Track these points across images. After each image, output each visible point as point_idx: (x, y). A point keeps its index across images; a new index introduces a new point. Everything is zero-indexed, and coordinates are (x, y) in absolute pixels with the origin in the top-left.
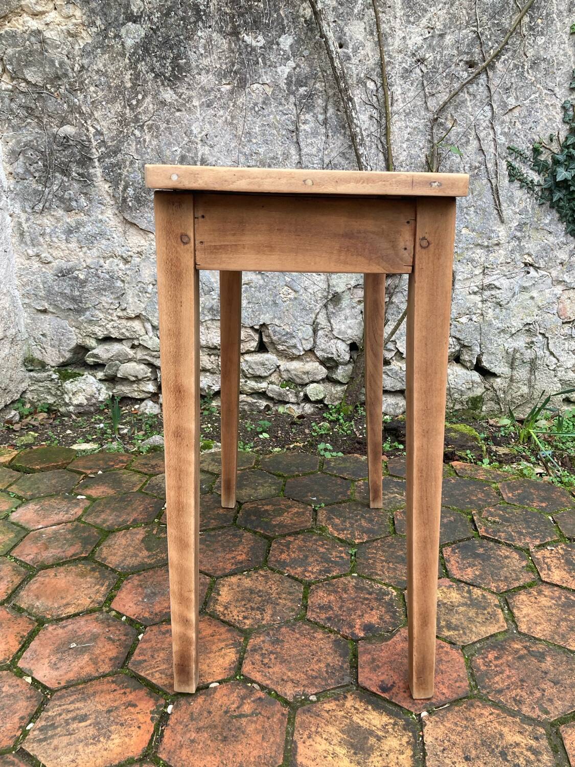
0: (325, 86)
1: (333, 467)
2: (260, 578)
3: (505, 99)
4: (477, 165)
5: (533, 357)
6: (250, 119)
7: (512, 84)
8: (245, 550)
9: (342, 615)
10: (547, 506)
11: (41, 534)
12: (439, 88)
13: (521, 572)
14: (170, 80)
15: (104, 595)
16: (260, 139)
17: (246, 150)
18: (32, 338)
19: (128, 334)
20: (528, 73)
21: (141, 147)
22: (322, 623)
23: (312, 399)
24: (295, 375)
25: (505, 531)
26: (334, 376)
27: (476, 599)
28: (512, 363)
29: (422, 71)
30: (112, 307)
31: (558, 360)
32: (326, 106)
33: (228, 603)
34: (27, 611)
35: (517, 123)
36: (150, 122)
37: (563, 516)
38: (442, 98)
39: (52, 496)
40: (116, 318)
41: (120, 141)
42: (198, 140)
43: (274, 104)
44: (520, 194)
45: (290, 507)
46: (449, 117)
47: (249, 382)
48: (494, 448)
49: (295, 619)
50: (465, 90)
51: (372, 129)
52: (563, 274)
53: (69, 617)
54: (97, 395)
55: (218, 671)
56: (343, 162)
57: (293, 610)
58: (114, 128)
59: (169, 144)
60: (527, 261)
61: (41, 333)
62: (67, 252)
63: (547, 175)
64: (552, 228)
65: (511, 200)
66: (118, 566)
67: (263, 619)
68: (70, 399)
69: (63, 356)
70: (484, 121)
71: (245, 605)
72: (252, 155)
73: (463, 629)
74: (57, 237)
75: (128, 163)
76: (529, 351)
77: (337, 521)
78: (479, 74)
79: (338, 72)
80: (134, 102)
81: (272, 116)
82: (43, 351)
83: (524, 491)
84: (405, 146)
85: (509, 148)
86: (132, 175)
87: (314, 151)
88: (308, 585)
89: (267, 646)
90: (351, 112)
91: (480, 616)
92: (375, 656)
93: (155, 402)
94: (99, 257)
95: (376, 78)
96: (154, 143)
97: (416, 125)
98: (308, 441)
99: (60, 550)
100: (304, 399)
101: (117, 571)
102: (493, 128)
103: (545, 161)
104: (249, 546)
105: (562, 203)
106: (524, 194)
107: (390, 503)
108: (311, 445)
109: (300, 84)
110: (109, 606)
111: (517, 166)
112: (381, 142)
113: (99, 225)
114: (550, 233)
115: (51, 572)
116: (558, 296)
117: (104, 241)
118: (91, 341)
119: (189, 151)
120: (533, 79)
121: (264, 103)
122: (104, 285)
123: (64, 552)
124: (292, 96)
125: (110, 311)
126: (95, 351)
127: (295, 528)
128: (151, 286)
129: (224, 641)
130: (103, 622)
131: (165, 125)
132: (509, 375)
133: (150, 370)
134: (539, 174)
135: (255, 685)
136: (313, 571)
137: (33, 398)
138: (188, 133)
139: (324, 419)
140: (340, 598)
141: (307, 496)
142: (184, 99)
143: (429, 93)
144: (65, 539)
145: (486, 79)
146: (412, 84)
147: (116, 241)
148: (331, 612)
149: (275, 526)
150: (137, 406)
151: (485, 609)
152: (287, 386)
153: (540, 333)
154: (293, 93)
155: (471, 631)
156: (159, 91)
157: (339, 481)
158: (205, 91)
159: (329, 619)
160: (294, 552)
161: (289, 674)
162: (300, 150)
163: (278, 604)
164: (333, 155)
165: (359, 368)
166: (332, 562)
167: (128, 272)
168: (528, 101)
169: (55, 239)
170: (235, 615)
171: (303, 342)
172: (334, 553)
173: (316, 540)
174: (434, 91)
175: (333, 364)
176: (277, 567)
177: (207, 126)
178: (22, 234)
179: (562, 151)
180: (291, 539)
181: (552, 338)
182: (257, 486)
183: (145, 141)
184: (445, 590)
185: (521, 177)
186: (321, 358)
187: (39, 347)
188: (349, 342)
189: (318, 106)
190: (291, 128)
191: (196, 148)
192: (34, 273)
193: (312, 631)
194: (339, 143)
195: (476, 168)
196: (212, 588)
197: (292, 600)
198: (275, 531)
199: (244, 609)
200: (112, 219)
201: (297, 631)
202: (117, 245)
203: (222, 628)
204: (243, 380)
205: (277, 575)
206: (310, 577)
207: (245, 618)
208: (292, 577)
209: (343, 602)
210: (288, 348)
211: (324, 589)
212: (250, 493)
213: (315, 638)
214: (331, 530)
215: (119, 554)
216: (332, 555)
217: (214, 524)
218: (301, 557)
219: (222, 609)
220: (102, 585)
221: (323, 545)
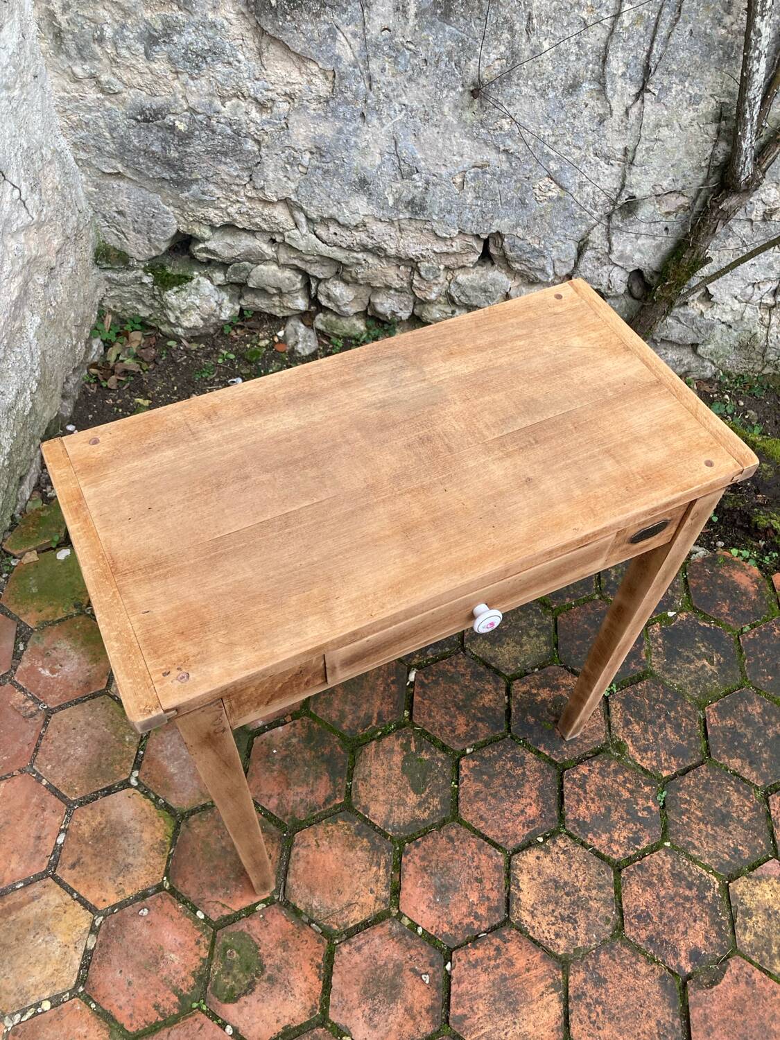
2: (562, 857)
8: (534, 795)
9: (664, 932)
11: (269, 746)
15: (387, 887)
18: (100, 216)
19: (265, 227)
22: (643, 946)
30: (238, 181)
33: (532, 906)
34: (306, 914)
40: (244, 199)
49: (612, 937)
53: (357, 929)
54: (218, 313)
57: (608, 920)
61: (114, 208)
62: (149, 76)
66: (386, 824)
67: (577, 939)
68: (177, 318)
69: (156, 248)
71: (553, 911)
74: (128, 48)
77: (637, 729)
82: (122, 236)
88: (618, 868)
89: (589, 988)
92: (708, 1011)
93: (308, 327)
94: (211, 94)
99: (305, 789)
101: (386, 836)
104: (537, 784)
107: (698, 681)
110: (397, 906)
113: (210, 33)
115: (310, 836)
117: (220, 67)
118: (203, 229)
122: (222, 145)
125: (233, 187)
126: (209, 245)
127: (588, 745)
128: (308, 156)
129: (542, 980)
130: (400, 940)
133: (300, 277)
136: (617, 843)
137: (115, 307)
140: (658, 896)
144: (304, 761)
147: (243, 68)
148: (651, 927)
150: (281, 333)
159: (650, 940)
160: (592, 799)
163: (589, 910)
166: (639, 819)
167: (266, 127)
169: (124, 52)
170: (542, 927)
172: (640, 801)
173: (616, 773)
176: (577, 832)
178: (58, 35)
180: (583, 769)
182: (521, 636)
187: (113, 230)
188: (630, 270)
192: (90, 109)
193: (634, 960)
196: (509, 874)
197: (605, 901)
198: (562, 753)
199: (553, 919)
200: (234, 21)
201: (618, 961)
202: (246, 75)
203: (535, 954)
204: (449, 310)
205: (580, 849)
206: (618, 853)
207: (557, 935)
208: (598, 854)
209: (662, 905)
210: (530, 269)
211: (637, 878)
212: (516, 654)
213: (638, 973)
214: (631, 749)
215: (382, 798)
216: (637, 804)
217: (484, 731)
218: (603, 810)
219: (528, 918)
220: (378, 864)
221: (625, 782)
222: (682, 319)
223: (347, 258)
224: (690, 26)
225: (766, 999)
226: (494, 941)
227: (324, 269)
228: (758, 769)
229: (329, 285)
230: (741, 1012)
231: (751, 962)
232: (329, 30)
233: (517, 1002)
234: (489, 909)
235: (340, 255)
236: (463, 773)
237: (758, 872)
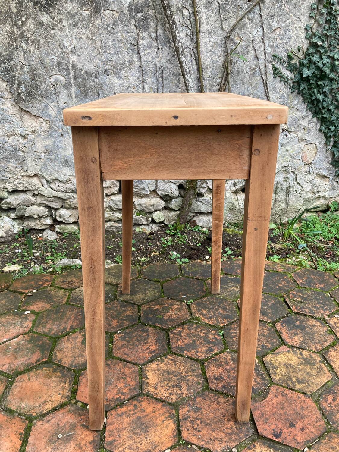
0: (155, 12)
1: (188, 272)
2: (170, 362)
3: (271, 23)
4: (254, 67)
5: (288, 186)
6: (104, 36)
7: (275, 13)
8: (154, 342)
9: (231, 383)
10: (324, 287)
11: (8, 346)
12: (230, 15)
13: (325, 335)
14: (45, 7)
15: (69, 391)
16: (112, 51)
17: (103, 58)
19: (30, 187)
20: (285, 6)
21: (27, 56)
22: (221, 390)
23: (157, 221)
24: (145, 207)
25: (307, 308)
26: (170, 206)
27: (307, 359)
28: (276, 190)
29: (219, 3)
30: (17, 169)
31: (302, 187)
32: (157, 27)
33: (155, 384)
34: (17, 412)
35: (278, 39)
36: (33, 38)
37: (336, 293)
38: (232, 22)
39: (5, 314)
40: (20, 177)
41: (11, 52)
42: (69, 51)
43: (121, 25)
44: (280, 86)
45: (172, 305)
46: (236, 35)
47: (115, 213)
48: (273, 245)
49: (203, 390)
50: (246, 17)
51: (188, 44)
52: (305, 135)
53: (48, 413)
54: (12, 229)
55: (167, 440)
56: (169, 66)
57: (199, 383)
58: (6, 42)
59: (48, 54)
60: (284, 128)
63: (296, 73)
64: (299, 107)
65: (274, 89)
66: (71, 365)
67: (182, 394)
70: (258, 38)
71: (167, 384)
72: (107, 62)
73: (307, 381)
75: (19, 67)
76: (285, 182)
77: (204, 312)
78: (255, 5)
79: (165, 3)
80: (20, 23)
81: (119, 34)
83: (309, 278)
84: (209, 55)
85: (273, 56)
86: (23, 77)
87: (150, 59)
88: (202, 362)
89: (192, 414)
90: (175, 32)
91: (314, 371)
92: (263, 411)
93: (53, 231)
94: (4, 135)
95: (189, 7)
96: (37, 53)
97: (215, 41)
98: (161, 251)
99: (26, 358)
100: (151, 222)
101: (71, 370)
102: (264, 43)
103: (295, 64)
104: (155, 338)
105: (305, 91)
106: (283, 86)
107: (232, 294)
108: (164, 253)
109: (138, 10)
110: (75, 398)
111: (278, 67)
112: (194, 52)
113: (2, 113)
114: (298, 110)
115: (25, 377)
116: (302, 148)
117: (6, 124)
118: (4, 193)
119: (63, 59)
120: (288, 10)
121: (114, 24)
122: (9, 155)
123: (29, 359)
124: (133, 20)
125: (16, 172)
126: (7, 200)
127: (181, 320)
128: (43, 154)
129: (163, 415)
130: (75, 413)
131: (44, 40)
132: (274, 198)
133: (47, 210)
134: (291, 73)
135: (194, 446)
136: (201, 352)
138: (61, 46)
139: (167, 234)
140: (226, 369)
141: (179, 295)
142: (56, 21)
143: (224, 18)
144: (27, 348)
145: (259, 9)
146: (212, 12)
147: (15, 124)
148: (224, 382)
149: (167, 320)
150: (41, 235)
151: (315, 365)
152: (140, 214)
153: (292, 172)
154: (134, 17)
155: (312, 383)
156: (38, 15)
157: (196, 282)
158: (71, 15)
159: (224, 387)
160: (185, 339)
161: (214, 434)
162: (141, 58)
163: (188, 381)
164: (162, 61)
165: (187, 201)
166: (211, 343)
167: (26, 145)
168: (284, 24)
170: (163, 392)
171: (149, 185)
172: (210, 336)
173: (196, 328)
174: (227, 17)
175: (168, 198)
176: (178, 352)
177: (75, 41)
179: (305, 57)
180: (180, 329)
181: (298, 174)
182: (145, 291)
183: (30, 51)
184: (287, 354)
185: (281, 75)
186: (161, 195)
188: (178, 184)
189: (151, 27)
190: (134, 42)
191: (68, 57)
193: (216, 398)
194: (166, 53)
195: (253, 69)
196: (141, 374)
197: (196, 376)
198: (168, 325)
199: (168, 388)
200: (10, 108)
201: (207, 399)
202: (16, 126)
203: (158, 404)
204: (111, 213)
205: (181, 358)
206: (202, 356)
207: (170, 394)
208: (191, 358)
209: (228, 372)
210: (139, 190)
211: (213, 364)
212: (143, 297)
213: (220, 402)
214: (203, 319)
215: (69, 355)
216: (209, 337)
217: (126, 324)
218: (191, 342)
219: (153, 390)
220: (65, 382)
221: (202, 331)
222: (204, 202)
223: (65, 196)
224: (169, 90)
225: (295, 401)
226: (133, 403)
227: (57, 204)
228: (267, 316)
229: (60, 211)
230: (283, 409)
231: (282, 386)
232: (45, 105)
233: (147, 427)
234: (130, 389)
235: (61, 195)
236: (115, 339)
237: (277, 351)
